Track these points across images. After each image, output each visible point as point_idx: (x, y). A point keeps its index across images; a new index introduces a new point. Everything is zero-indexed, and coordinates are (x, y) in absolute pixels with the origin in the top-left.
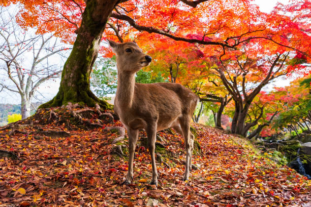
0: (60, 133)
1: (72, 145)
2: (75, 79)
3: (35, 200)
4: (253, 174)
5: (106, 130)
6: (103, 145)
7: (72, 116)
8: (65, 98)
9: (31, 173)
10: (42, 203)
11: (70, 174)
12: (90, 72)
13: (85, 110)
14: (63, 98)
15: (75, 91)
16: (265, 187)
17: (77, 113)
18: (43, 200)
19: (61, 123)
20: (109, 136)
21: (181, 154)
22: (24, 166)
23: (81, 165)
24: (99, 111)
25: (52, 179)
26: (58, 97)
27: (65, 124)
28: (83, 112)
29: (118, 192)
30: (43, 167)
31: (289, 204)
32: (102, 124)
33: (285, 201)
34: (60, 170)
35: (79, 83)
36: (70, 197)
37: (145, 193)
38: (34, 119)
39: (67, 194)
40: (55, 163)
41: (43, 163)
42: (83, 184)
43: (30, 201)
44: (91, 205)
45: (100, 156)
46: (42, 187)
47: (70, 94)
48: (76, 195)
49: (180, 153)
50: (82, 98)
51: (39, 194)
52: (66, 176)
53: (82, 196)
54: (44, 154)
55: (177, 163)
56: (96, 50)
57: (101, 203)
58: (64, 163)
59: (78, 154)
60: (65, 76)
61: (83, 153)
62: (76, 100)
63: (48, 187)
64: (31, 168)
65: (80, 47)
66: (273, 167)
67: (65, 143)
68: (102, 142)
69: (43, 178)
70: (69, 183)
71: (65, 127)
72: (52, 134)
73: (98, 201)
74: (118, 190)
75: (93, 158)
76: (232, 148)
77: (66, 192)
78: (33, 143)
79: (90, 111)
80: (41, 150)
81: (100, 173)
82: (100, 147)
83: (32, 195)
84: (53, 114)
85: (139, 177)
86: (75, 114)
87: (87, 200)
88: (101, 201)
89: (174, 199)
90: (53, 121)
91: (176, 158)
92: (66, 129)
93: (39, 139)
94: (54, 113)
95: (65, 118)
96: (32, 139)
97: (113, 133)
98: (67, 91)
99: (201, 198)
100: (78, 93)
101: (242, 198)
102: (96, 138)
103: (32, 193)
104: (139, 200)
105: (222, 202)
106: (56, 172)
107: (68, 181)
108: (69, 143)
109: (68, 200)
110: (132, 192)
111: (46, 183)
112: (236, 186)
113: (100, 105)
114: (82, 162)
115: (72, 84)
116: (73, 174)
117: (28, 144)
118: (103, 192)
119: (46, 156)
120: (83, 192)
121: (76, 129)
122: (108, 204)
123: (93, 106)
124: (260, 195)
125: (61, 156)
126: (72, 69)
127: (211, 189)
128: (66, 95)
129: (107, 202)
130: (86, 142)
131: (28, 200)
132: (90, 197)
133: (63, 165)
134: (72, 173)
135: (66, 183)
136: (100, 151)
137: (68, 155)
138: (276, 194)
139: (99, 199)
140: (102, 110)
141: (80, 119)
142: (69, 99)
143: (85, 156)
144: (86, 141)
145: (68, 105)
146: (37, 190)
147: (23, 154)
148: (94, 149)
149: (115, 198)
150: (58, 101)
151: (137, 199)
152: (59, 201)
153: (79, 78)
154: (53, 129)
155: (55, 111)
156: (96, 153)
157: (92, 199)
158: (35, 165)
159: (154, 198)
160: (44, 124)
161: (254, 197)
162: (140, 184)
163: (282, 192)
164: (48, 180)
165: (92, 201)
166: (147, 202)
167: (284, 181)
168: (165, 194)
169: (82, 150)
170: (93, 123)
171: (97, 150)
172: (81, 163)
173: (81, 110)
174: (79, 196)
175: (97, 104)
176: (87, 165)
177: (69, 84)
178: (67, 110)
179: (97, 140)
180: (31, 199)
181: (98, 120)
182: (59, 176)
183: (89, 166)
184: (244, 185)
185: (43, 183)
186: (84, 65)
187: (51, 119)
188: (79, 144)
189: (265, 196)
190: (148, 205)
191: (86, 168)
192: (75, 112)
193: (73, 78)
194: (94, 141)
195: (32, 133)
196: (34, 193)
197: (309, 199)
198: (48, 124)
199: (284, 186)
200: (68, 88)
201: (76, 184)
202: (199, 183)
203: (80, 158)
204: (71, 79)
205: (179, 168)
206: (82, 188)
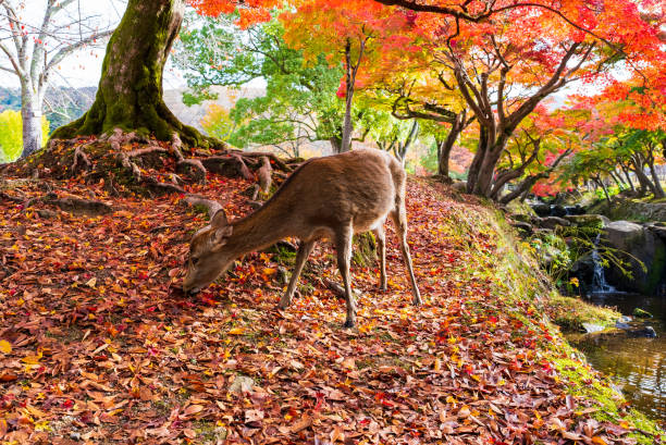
0: (91, 204)
1: (111, 240)
2: (130, 78)
3: (27, 368)
4: (452, 322)
5: (185, 204)
6: (173, 242)
7: (120, 165)
8: (108, 117)
9: (23, 306)
10: (41, 376)
11: (99, 310)
12: (164, 63)
13: (148, 149)
14: (104, 118)
15: (131, 103)
16: (462, 354)
17: (130, 158)
18: (41, 369)
19: (96, 178)
20: (189, 220)
21: (330, 265)
22: (13, 286)
23: (124, 290)
24: (179, 152)
25: (65, 320)
26: (93, 113)
27: (105, 180)
28: (145, 154)
29: (184, 357)
30: (48, 290)
31: (491, 395)
32: (181, 184)
33: (487, 387)
34: (81, 300)
35: (138, 87)
36: (93, 365)
37: (233, 362)
38: (41, 165)
39: (88, 358)
40: (73, 282)
41: (50, 281)
42: (123, 333)
43: (18, 369)
44: (129, 385)
45: (164, 269)
46: (43, 338)
47: (121, 110)
48: (105, 360)
49: (326, 263)
50: (145, 120)
51: (37, 355)
52: (92, 316)
53: (117, 363)
54: (54, 260)
55: (316, 284)
56: (177, 14)
57: (147, 380)
58: (92, 283)
59: (122, 260)
60: (110, 69)
61: (131, 261)
62: (131, 122)
63: (55, 340)
64: (26, 293)
65: (142, 7)
66: (499, 305)
67: (99, 231)
68: (172, 236)
69: (48, 317)
70: (95, 332)
71: (103, 189)
72: (76, 206)
73: (144, 375)
74: (186, 352)
75: (148, 274)
76: (442, 247)
77: (87, 352)
78: (34, 229)
79: (158, 152)
80: (48, 247)
81: (157, 310)
82: (167, 247)
83: (24, 356)
84: (80, 157)
85: (231, 324)
86: (126, 162)
87: (124, 373)
88: (150, 376)
89: (283, 377)
90: (80, 173)
91: (316, 274)
92: (106, 193)
93: (48, 217)
94: (83, 154)
95: (106, 167)
96: (34, 217)
97: (197, 213)
98: (114, 101)
99: (336, 376)
100: (137, 108)
101: (410, 379)
102: (163, 225)
103: (23, 353)
104: (218, 377)
105: (370, 387)
106: (75, 305)
107: (94, 327)
108: (108, 231)
109: (88, 371)
110: (210, 357)
111: (51, 330)
112: (411, 348)
113: (181, 138)
114: (126, 281)
115: (124, 87)
116: (106, 311)
117: (23, 230)
118: (156, 356)
119: (58, 264)
120: (120, 353)
121: (126, 195)
122: (161, 385)
123: (167, 138)
124: (445, 373)
125: (88, 265)
126: (123, 55)
127: (361, 354)
128: (110, 111)
129: (160, 380)
130: (140, 233)
131: (15, 368)
132: (130, 365)
133: (88, 287)
134: (103, 309)
135: (88, 332)
136: (166, 259)
137: (100, 262)
138: (477, 372)
139: (145, 372)
140: (186, 148)
141: (136, 174)
142: (118, 119)
143: (134, 268)
144: (143, 229)
145: (115, 133)
146: (33, 346)
147: (12, 258)
148: (154, 251)
149: (177, 370)
150: (94, 123)
151: (216, 374)
152: (70, 374)
153: (139, 76)
154: (78, 193)
155: (85, 151)
156: (156, 262)
157: (132, 369)
158: (36, 284)
159: (246, 373)
160: (61, 178)
161: (434, 376)
162: (229, 340)
163: (489, 367)
164: (56, 323)
165: (132, 376)
166: (231, 384)
167: (502, 344)
168: (271, 365)
169: (129, 252)
170: (163, 183)
171: (159, 254)
172: (124, 285)
173: (139, 151)
174: (109, 364)
175: (176, 136)
176: (135, 291)
177: (119, 88)
178: (110, 148)
179: (164, 229)
180: (19, 366)
181: (173, 176)
182: (77, 315)
183: (140, 292)
184: (425, 347)
185: (46, 329)
186: (150, 48)
187: (77, 166)
188: (127, 237)
189: (453, 376)
190: (232, 390)
191: (132, 298)
192: (128, 155)
193: (126, 74)
194: (156, 231)
195: (35, 202)
196: (27, 353)
197: (531, 385)
198: (69, 178)
199: (496, 355)
200: (115, 96)
201: (108, 334)
202: (343, 339)
203: (124, 271)
204: (121, 78)
205: (318, 296)
206: (119, 344)
